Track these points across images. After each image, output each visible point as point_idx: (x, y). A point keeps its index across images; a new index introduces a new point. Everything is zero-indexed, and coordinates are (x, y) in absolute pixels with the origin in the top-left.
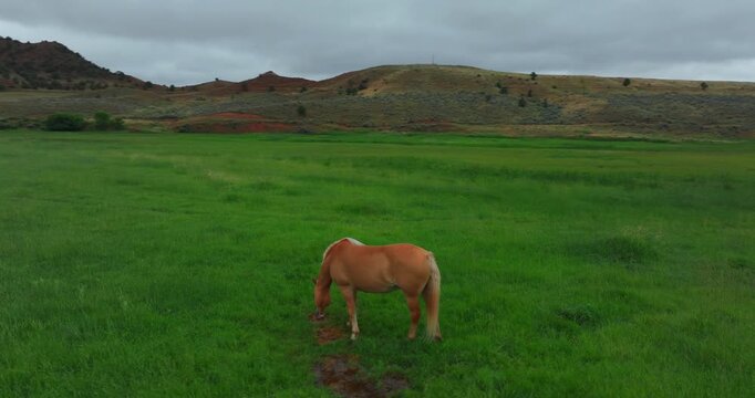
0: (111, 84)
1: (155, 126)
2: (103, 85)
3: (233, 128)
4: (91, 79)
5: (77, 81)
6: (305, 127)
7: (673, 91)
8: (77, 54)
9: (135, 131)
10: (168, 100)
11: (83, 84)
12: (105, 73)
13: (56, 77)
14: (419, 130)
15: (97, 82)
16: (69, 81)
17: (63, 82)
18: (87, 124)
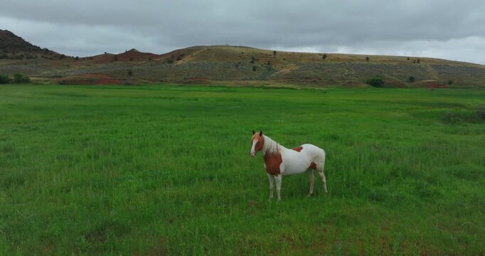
0: (39, 55)
1: (47, 81)
2: (34, 56)
3: (90, 82)
4: (27, 53)
5: (19, 54)
6: (128, 81)
7: (350, 61)
8: (20, 38)
9: (36, 83)
10: (68, 66)
11: (22, 56)
12: (37, 49)
13: (5, 52)
14: (187, 83)
15: (31, 54)
16: (14, 54)
17: (10, 55)
18: (10, 80)
